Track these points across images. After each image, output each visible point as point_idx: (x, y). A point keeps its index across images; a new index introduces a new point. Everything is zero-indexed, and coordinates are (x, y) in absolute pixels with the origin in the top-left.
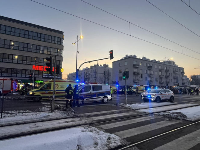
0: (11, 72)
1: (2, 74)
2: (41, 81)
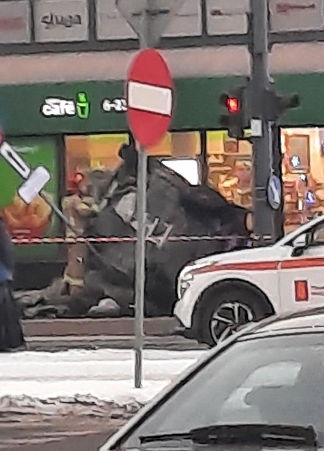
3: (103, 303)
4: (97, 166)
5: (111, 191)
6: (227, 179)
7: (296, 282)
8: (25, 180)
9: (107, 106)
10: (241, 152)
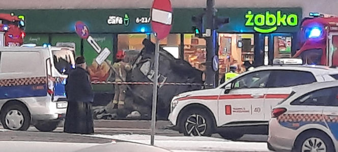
3: (133, 113)
4: (131, 48)
5: (138, 61)
6: (192, 57)
7: (226, 106)
8: (99, 54)
9: (138, 20)
10: (199, 44)
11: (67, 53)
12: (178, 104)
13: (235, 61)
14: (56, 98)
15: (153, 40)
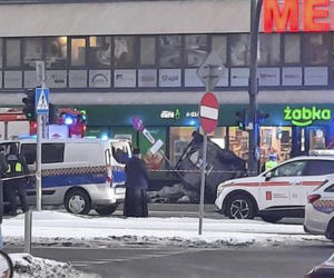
0: (153, 62)
1: (116, 72)
2: (320, 107)
5: (188, 151)
6: (237, 147)
7: (267, 192)
8: (153, 145)
9: (188, 115)
10: (243, 136)
11: (124, 144)
12: (224, 190)
13: (274, 151)
14: (114, 185)
15: (202, 132)
